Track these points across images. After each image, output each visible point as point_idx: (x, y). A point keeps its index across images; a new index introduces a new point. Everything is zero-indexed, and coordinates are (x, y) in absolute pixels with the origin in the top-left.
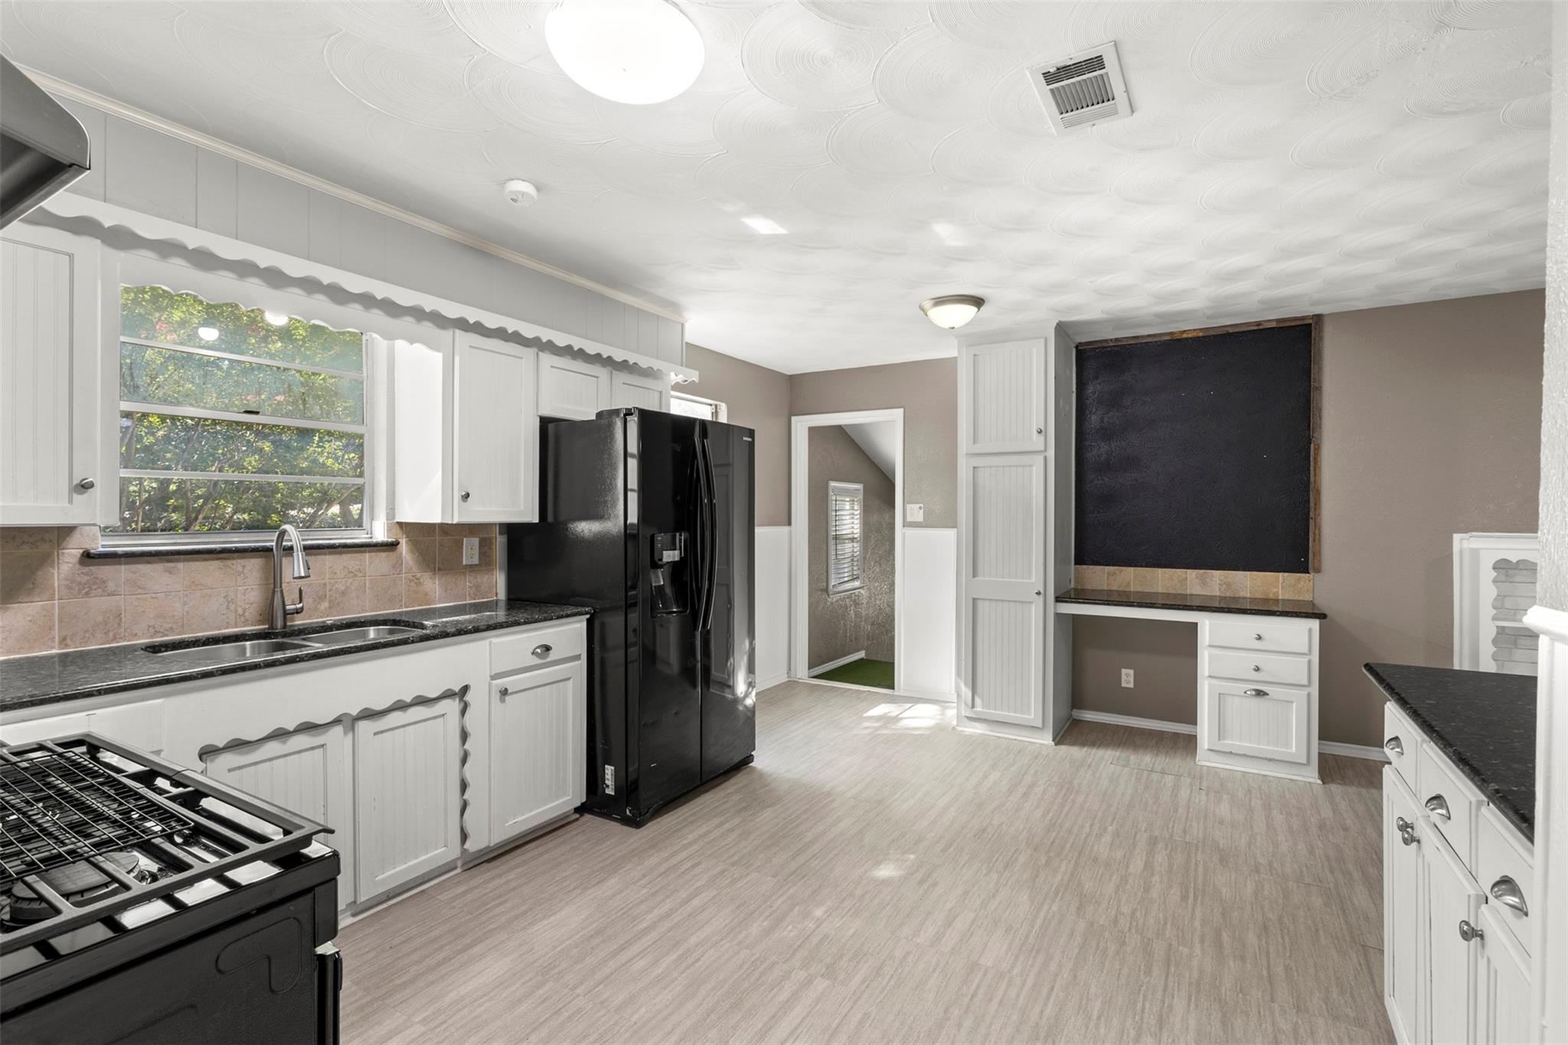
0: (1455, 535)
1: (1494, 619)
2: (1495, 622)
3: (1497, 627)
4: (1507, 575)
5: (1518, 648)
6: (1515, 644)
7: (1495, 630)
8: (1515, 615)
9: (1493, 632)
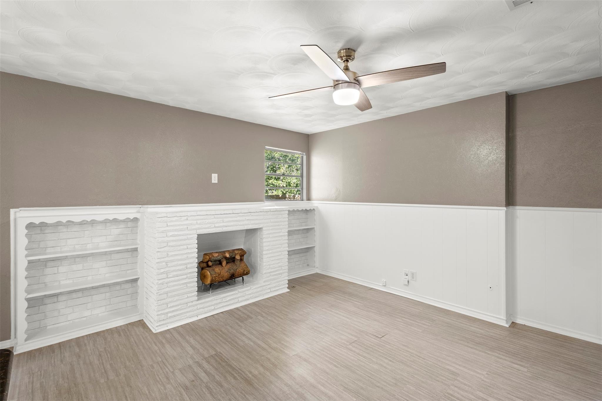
0: (11, 210)
1: (27, 256)
2: (27, 258)
3: (28, 260)
4: (41, 230)
5: (47, 268)
6: (46, 266)
7: (27, 262)
8: (45, 250)
9: (26, 264)
